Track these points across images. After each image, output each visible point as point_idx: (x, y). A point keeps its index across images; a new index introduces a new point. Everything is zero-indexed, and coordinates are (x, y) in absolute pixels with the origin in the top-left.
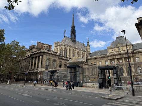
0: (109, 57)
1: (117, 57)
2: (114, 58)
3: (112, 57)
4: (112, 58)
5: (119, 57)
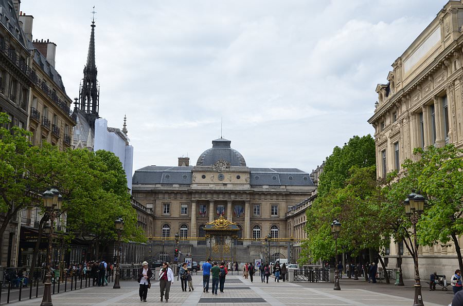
0: (197, 196)
1: (215, 198)
2: (208, 199)
4: (203, 198)
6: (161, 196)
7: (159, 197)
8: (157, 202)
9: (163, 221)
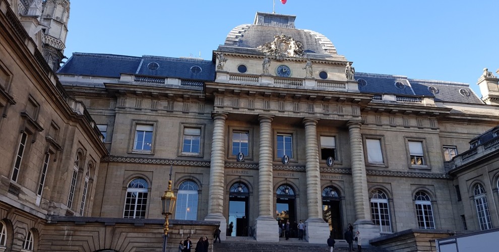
0: (227, 102)
1: (274, 108)
2: (256, 112)
3: (243, 103)
4: (244, 107)
5: (289, 110)
6: (130, 103)
7: (127, 105)
8: (120, 118)
9: (129, 166)
